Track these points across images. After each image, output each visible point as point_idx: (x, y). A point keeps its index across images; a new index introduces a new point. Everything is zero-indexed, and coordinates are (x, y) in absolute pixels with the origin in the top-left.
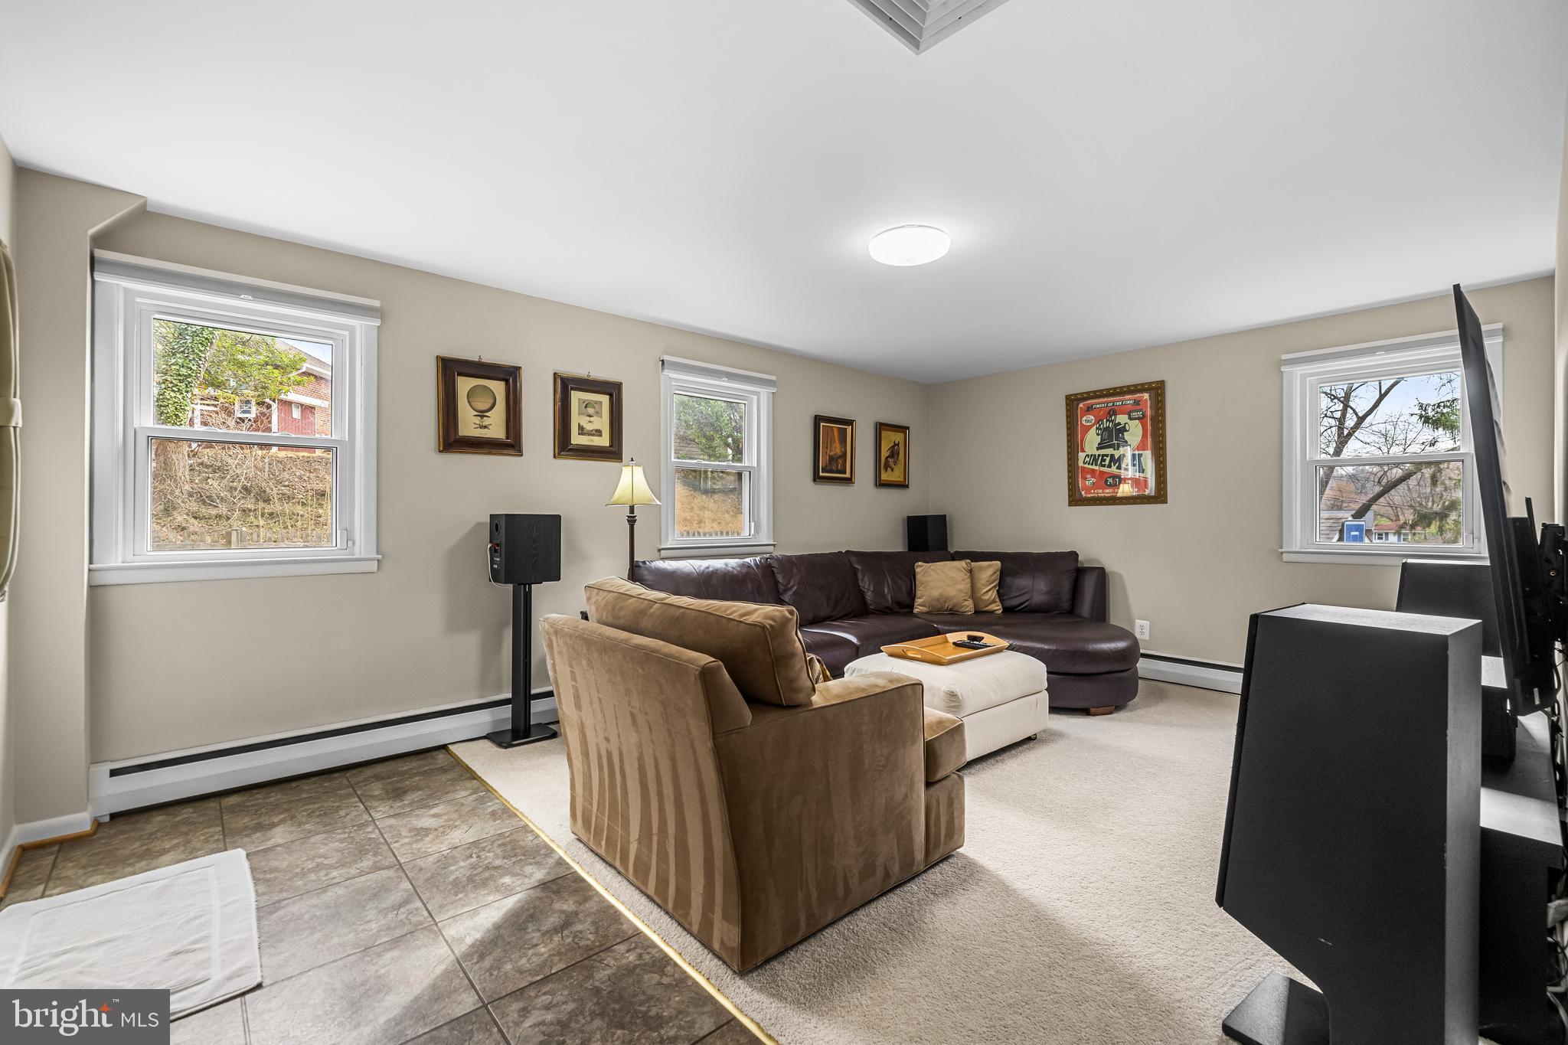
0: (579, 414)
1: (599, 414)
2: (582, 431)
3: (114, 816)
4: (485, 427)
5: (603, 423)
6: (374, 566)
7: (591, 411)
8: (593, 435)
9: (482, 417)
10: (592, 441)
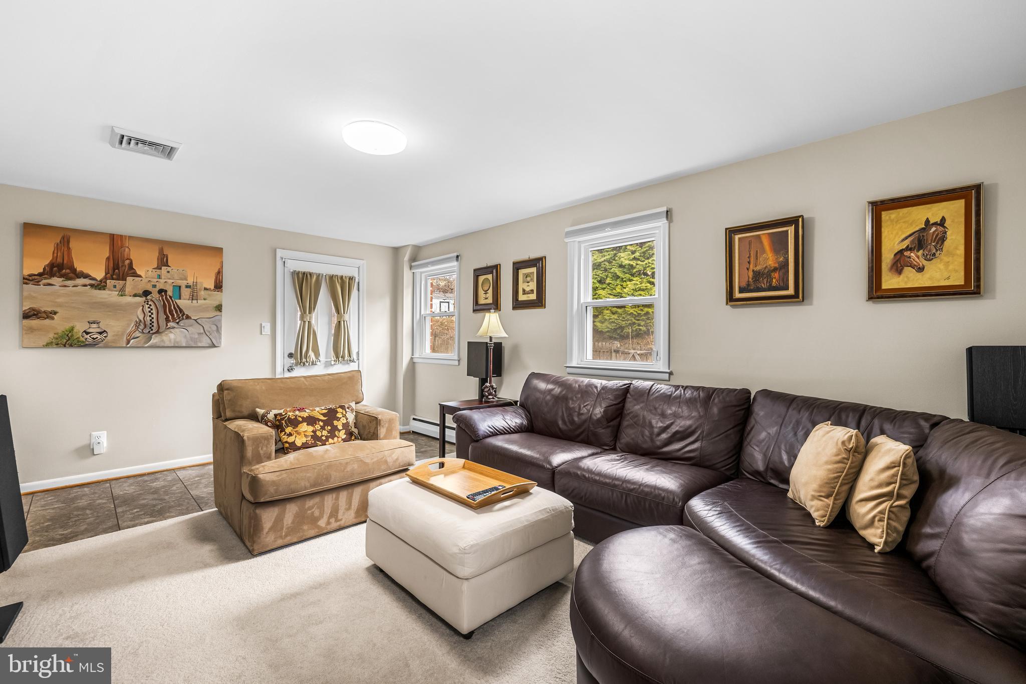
0: (523, 282)
1: (532, 280)
2: (524, 292)
3: (413, 432)
4: (487, 298)
5: (533, 286)
6: (456, 363)
7: (529, 279)
8: (529, 293)
9: (486, 293)
10: (528, 297)
